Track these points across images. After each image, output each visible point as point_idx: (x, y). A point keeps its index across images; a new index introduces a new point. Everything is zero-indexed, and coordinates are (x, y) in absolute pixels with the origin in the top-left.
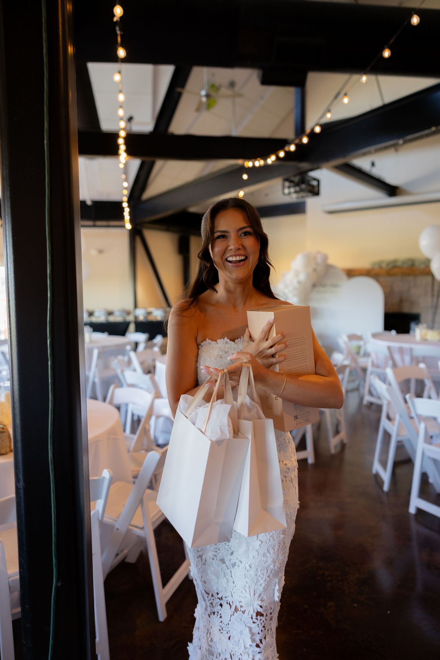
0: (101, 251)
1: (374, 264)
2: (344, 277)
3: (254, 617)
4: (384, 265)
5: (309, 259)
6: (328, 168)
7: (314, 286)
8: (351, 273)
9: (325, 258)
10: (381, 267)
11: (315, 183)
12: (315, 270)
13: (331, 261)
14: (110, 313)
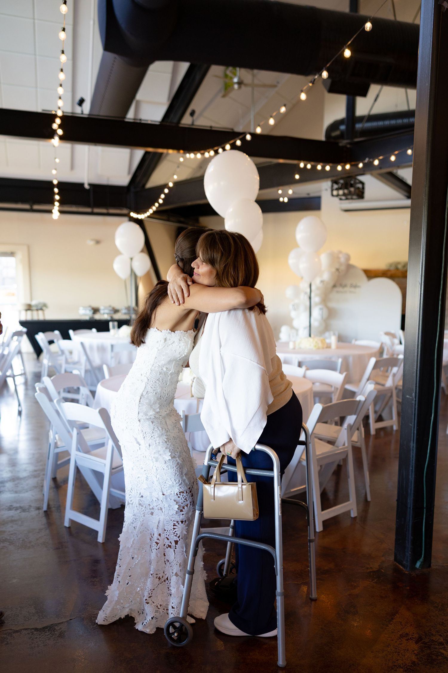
0: (98, 242)
1: (391, 265)
2: (364, 277)
3: (179, 494)
4: (400, 267)
5: (334, 257)
6: (372, 175)
7: (334, 286)
8: (371, 274)
9: (348, 258)
10: (397, 269)
11: (360, 186)
12: (337, 270)
13: (352, 262)
14: (96, 311)
